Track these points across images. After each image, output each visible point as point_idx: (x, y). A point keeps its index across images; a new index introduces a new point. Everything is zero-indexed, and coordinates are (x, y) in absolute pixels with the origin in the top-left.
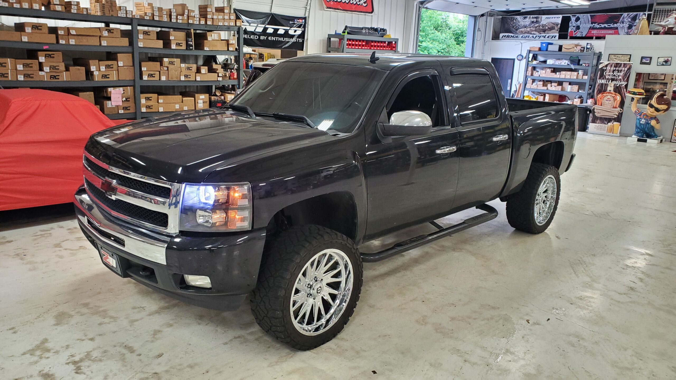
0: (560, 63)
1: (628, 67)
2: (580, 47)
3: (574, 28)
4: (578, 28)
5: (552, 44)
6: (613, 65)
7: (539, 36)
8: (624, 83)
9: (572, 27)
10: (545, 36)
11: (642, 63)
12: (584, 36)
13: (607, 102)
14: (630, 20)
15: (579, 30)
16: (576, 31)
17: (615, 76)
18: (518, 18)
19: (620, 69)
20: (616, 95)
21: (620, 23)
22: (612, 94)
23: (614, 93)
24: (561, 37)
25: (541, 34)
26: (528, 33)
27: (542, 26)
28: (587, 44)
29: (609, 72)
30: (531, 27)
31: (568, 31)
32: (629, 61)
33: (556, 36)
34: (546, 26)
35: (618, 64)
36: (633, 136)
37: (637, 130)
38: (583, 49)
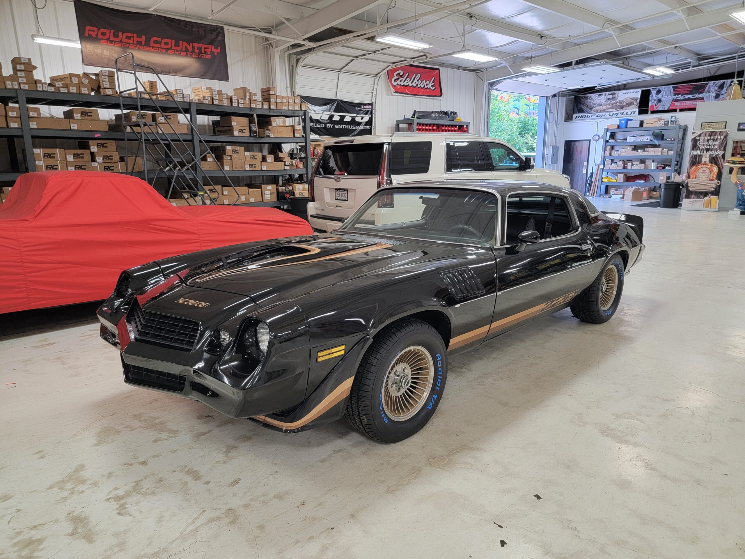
0: (641, 139)
1: (724, 135)
2: (664, 121)
3: (655, 102)
4: (660, 101)
5: (631, 120)
6: (708, 134)
7: (616, 113)
8: (721, 153)
9: (653, 101)
10: (623, 113)
11: (740, 130)
12: (666, 109)
13: (703, 174)
14: (716, 88)
15: (661, 104)
16: (657, 104)
17: (710, 145)
18: (592, 97)
19: (715, 138)
20: (712, 166)
21: (706, 93)
22: (708, 165)
23: (710, 164)
24: (641, 112)
25: (618, 111)
26: (604, 111)
27: (619, 102)
28: (672, 117)
29: (703, 142)
30: (607, 105)
31: (648, 107)
32: (725, 128)
33: (635, 112)
34: (624, 102)
35: (713, 132)
36: (735, 209)
37: (738, 202)
38: (667, 123)
